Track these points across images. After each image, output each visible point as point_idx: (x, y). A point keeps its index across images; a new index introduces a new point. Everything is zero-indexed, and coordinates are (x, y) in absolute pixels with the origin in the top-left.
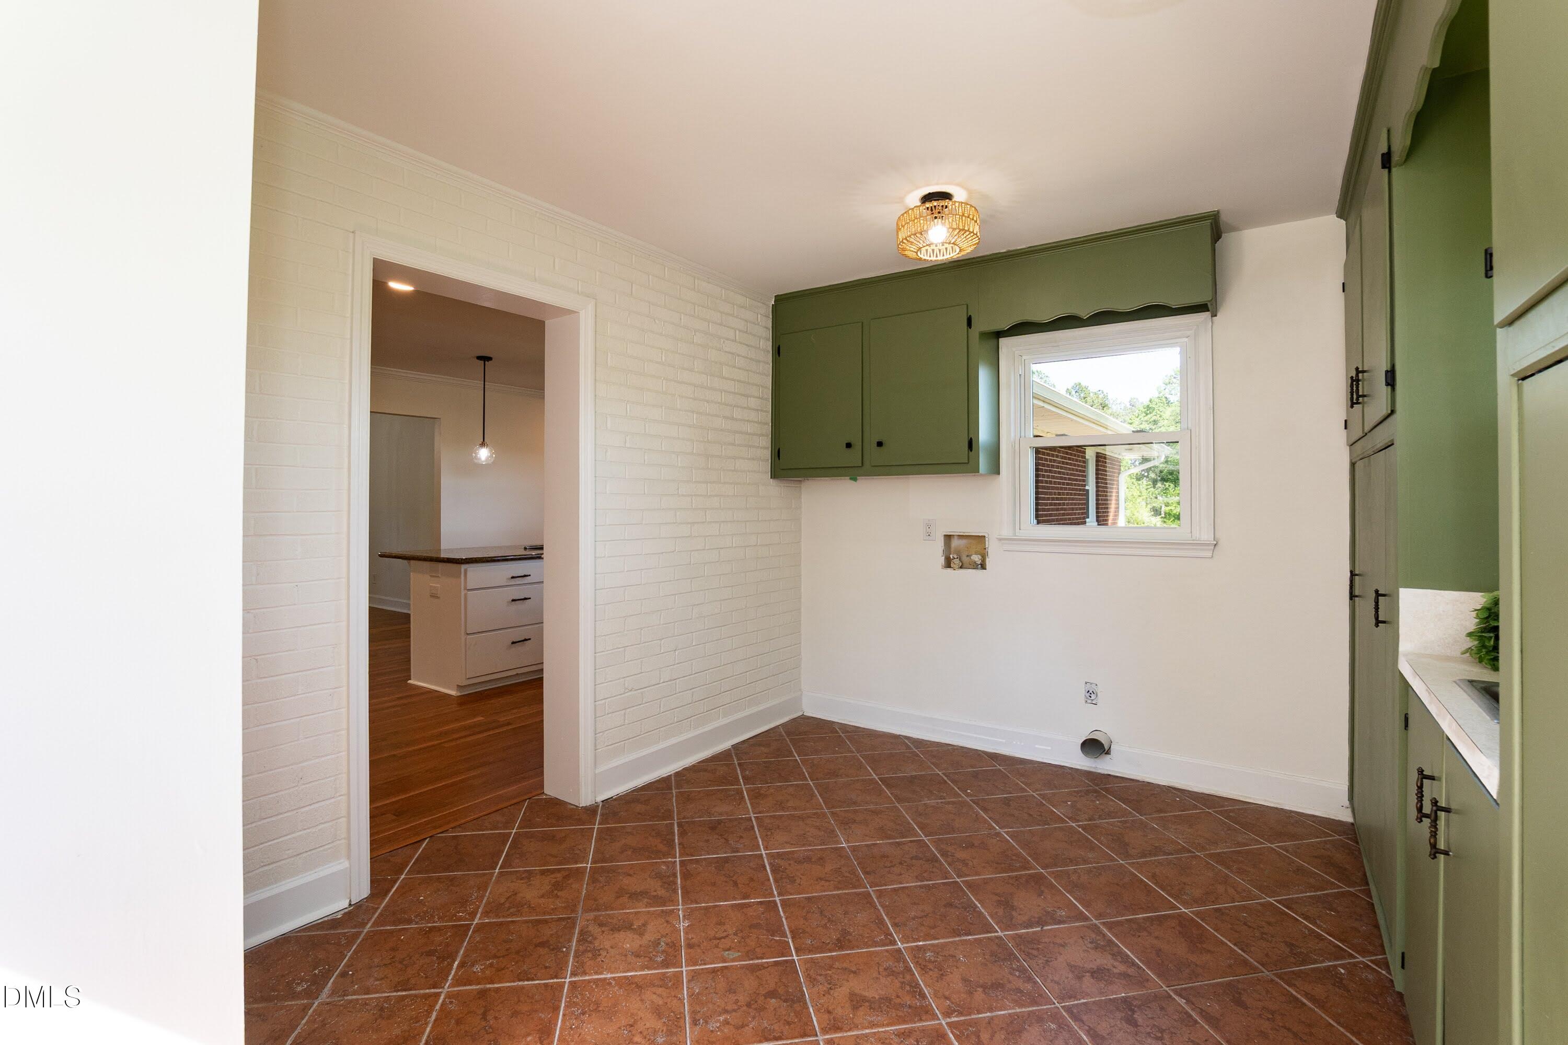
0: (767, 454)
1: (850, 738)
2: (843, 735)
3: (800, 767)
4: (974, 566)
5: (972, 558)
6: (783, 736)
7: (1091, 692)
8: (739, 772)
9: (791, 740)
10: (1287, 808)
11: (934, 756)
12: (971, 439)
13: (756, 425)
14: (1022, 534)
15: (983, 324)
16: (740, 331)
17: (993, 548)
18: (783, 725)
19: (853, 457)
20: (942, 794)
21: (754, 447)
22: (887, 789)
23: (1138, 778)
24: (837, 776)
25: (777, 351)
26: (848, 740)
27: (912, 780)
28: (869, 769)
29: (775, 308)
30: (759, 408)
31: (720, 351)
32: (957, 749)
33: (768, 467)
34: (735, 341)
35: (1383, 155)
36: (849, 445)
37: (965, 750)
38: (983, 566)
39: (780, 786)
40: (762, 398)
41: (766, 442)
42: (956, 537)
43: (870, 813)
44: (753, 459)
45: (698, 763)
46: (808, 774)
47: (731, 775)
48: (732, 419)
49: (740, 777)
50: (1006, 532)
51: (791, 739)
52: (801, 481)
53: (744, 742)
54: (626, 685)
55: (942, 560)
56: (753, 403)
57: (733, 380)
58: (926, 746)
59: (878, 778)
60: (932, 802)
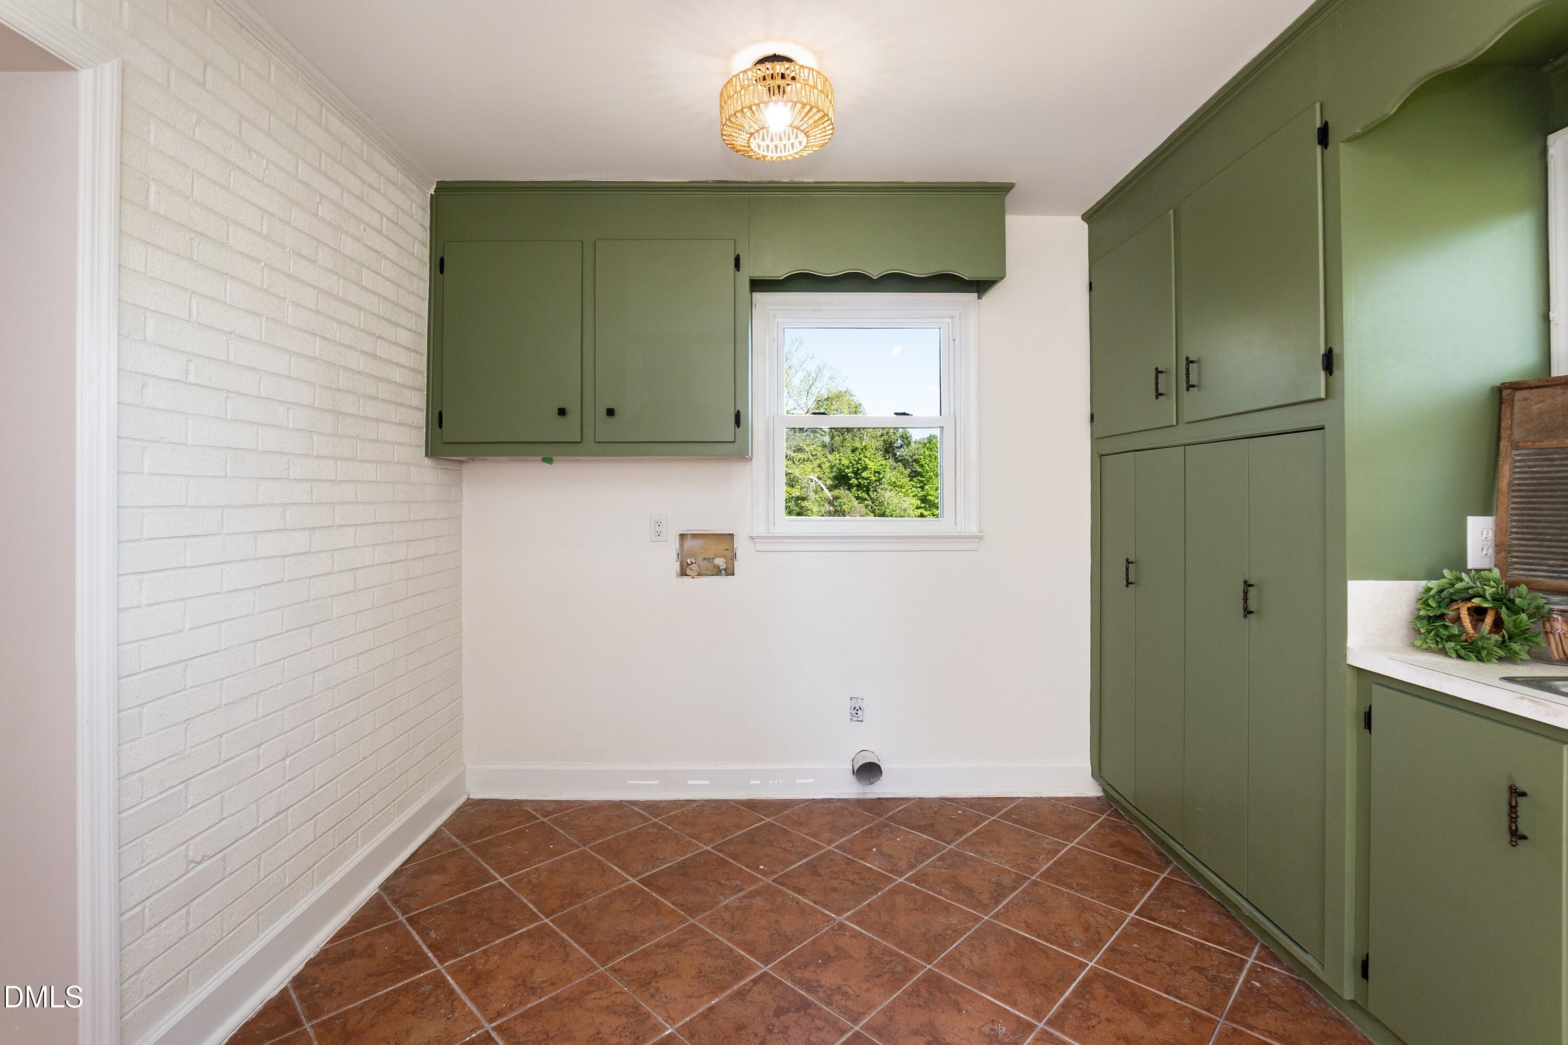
0: (420, 418)
1: (562, 825)
2: (545, 820)
3: (514, 896)
4: (718, 572)
5: (715, 561)
6: (454, 844)
7: (858, 708)
8: (417, 938)
9: (473, 848)
10: (1045, 796)
11: (685, 824)
12: (738, 412)
13: (407, 372)
14: (778, 531)
15: (751, 270)
16: (388, 219)
17: (742, 546)
18: (447, 824)
19: (569, 429)
20: (734, 883)
21: (403, 405)
22: (662, 897)
23: (911, 795)
24: (579, 896)
25: (439, 265)
26: (557, 825)
27: (683, 869)
28: (616, 868)
29: (435, 201)
30: (412, 347)
31: (359, 241)
32: (703, 806)
33: (420, 437)
34: (380, 232)
35: (1319, 129)
36: (562, 412)
37: (714, 805)
38: (730, 572)
39: (505, 944)
40: (415, 332)
41: (419, 399)
42: (689, 536)
43: (667, 949)
44: (402, 424)
45: (330, 942)
46: (535, 905)
47: (405, 949)
48: (375, 356)
49: (425, 948)
50: (760, 531)
51: (473, 845)
52: (461, 461)
53: (397, 873)
54: (191, 854)
55: (677, 566)
56: (404, 337)
57: (375, 293)
58: (665, 811)
59: (639, 881)
60: (732, 900)
